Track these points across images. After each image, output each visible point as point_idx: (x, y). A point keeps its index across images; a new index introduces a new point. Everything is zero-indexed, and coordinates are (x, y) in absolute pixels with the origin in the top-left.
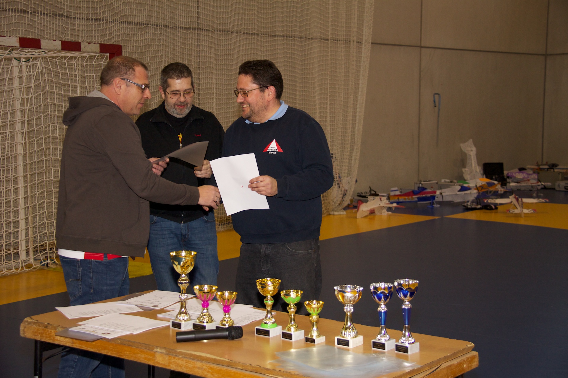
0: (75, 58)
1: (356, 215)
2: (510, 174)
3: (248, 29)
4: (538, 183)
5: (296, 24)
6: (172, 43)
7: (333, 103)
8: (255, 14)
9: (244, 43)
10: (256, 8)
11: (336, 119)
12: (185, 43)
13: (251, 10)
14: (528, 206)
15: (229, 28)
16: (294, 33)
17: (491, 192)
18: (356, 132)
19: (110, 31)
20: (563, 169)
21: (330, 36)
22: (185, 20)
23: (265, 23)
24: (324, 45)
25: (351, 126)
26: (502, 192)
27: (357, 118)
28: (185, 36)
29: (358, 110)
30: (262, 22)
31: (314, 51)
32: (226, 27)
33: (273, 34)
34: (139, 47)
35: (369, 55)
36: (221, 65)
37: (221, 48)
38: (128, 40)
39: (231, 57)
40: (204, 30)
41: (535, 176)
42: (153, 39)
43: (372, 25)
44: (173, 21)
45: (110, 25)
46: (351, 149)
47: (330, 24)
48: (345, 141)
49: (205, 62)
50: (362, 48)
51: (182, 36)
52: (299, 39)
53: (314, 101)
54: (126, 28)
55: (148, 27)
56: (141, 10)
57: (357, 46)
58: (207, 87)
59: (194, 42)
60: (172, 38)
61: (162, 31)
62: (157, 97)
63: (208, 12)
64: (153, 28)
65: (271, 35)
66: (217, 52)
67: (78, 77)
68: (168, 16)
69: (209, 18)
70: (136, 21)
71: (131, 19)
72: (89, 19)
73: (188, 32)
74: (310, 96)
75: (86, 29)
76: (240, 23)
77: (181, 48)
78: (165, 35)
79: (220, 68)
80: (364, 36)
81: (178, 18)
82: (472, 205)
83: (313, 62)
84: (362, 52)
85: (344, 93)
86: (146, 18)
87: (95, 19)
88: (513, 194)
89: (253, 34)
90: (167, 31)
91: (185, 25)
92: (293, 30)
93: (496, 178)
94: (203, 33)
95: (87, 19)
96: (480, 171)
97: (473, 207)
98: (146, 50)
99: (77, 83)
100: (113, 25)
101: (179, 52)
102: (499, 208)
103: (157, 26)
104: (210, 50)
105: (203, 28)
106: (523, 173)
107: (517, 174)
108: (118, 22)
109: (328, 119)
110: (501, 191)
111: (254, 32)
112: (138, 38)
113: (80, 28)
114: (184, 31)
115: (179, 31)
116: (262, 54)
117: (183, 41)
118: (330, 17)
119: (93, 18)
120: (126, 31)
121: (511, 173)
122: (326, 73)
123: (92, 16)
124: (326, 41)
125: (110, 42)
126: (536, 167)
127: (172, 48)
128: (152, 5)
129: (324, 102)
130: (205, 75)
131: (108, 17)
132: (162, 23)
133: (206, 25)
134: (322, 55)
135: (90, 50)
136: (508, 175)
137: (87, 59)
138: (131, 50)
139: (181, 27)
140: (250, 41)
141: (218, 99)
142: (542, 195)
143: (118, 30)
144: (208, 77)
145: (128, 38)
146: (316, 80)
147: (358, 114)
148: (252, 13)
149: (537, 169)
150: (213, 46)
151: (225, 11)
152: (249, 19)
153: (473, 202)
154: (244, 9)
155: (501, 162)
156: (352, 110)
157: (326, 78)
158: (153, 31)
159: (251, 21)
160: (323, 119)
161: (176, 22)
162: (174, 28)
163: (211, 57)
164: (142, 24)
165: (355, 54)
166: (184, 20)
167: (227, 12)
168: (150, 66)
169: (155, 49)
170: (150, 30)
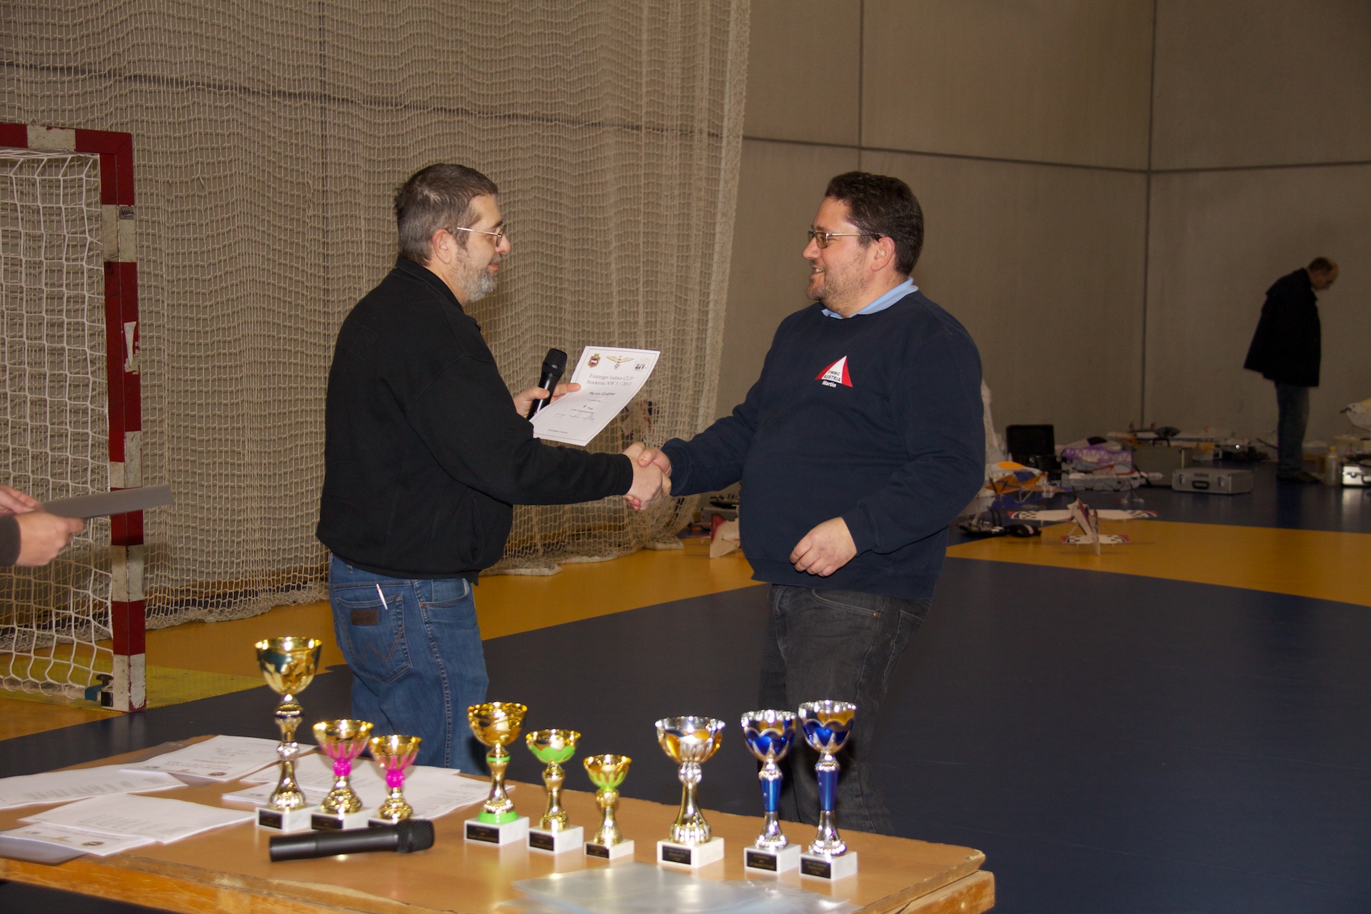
0: (13, 163)
1: (709, 549)
2: (1068, 451)
3: (446, 98)
4: (1132, 472)
5: (563, 89)
6: (258, 131)
7: (652, 281)
8: (462, 63)
10: (465, 49)
11: (659, 319)
12: (291, 131)
13: (453, 52)
14: (1109, 527)
15: (398, 95)
16: (557, 112)
17: (1024, 494)
18: (708, 351)
19: (101, 98)
20: (1190, 440)
21: (643, 119)
22: (289, 74)
23: (487, 85)
24: (630, 140)
25: (695, 336)
26: (1051, 495)
27: (711, 315)
28: (290, 114)
29: (712, 297)
30: (479, 83)
31: (606, 154)
32: (391, 93)
33: (507, 113)
34: (175, 138)
35: (739, 165)
36: (379, 185)
37: (379, 144)
38: (148, 122)
39: (404, 167)
40: (339, 99)
41: (1126, 456)
42: (211, 120)
43: (744, 94)
44: (260, 77)
45: (100, 85)
46: (695, 391)
47: (644, 90)
48: (681, 373)
49: (340, 178)
50: (721, 147)
51: (282, 114)
52: (570, 126)
53: (606, 275)
54: (141, 91)
55: (198, 89)
56: (180, 48)
57: (709, 144)
58: (345, 238)
59: (313, 130)
60: (258, 118)
61: (232, 101)
62: (220, 262)
63: (346, 57)
64: (209, 92)
65: (502, 114)
66: (370, 155)
67: (22, 212)
68: (248, 64)
69: (351, 71)
70: (167, 74)
71: (154, 70)
72: (48, 68)
73: (298, 105)
74: (597, 263)
75: (41, 92)
76: (425, 85)
77: (280, 142)
78: (241, 111)
79: (376, 192)
80: (726, 119)
81: (274, 70)
82: (980, 526)
83: (603, 180)
84: (721, 158)
85: (678, 257)
86: (191, 68)
87: (62, 69)
88: (1075, 500)
89: (458, 112)
90: (245, 100)
91: (289, 88)
92: (555, 103)
93: (1036, 462)
94: (334, 107)
95: (42, 69)
96: (999, 446)
97: (984, 529)
98: (193, 147)
99: (18, 226)
100: (108, 84)
101: (275, 152)
102: (1045, 531)
103: (220, 88)
104: (353, 149)
105: (336, 95)
106: (1098, 449)
107: (1085, 452)
108: (123, 78)
109: (641, 320)
110: (1048, 492)
111: (460, 106)
112: (174, 118)
113: (24, 89)
114: (287, 102)
115: (274, 102)
116: (479, 159)
117: (285, 125)
118: (644, 73)
119: (59, 65)
120: (142, 100)
121: (1071, 449)
122: (635, 207)
123: (54, 61)
124: (635, 131)
125: (102, 125)
126: (1128, 436)
127: (258, 143)
128: (207, 38)
129: (630, 276)
130: (341, 210)
131: (95, 63)
132: (232, 82)
133: (343, 87)
134: (626, 165)
135: (50, 146)
136: (1064, 455)
137: (44, 166)
138: (154, 147)
139: (279, 92)
140: (450, 128)
141: (373, 268)
142: (1141, 501)
143: (121, 96)
144: (347, 216)
145: (147, 116)
146: (611, 225)
147: (711, 305)
148: (455, 60)
149: (1130, 441)
150: (361, 138)
151: (388, 53)
152: (449, 74)
153: (983, 518)
154: (436, 50)
155: (1048, 423)
156: (697, 297)
157: (635, 221)
158: (210, 100)
159: (453, 80)
160: (628, 319)
161: (268, 79)
162: (263, 95)
163: (354, 166)
164: (182, 82)
165: (704, 163)
166: (286, 76)
167: (394, 57)
168: (203, 187)
169: (215, 145)
170: (204, 97)
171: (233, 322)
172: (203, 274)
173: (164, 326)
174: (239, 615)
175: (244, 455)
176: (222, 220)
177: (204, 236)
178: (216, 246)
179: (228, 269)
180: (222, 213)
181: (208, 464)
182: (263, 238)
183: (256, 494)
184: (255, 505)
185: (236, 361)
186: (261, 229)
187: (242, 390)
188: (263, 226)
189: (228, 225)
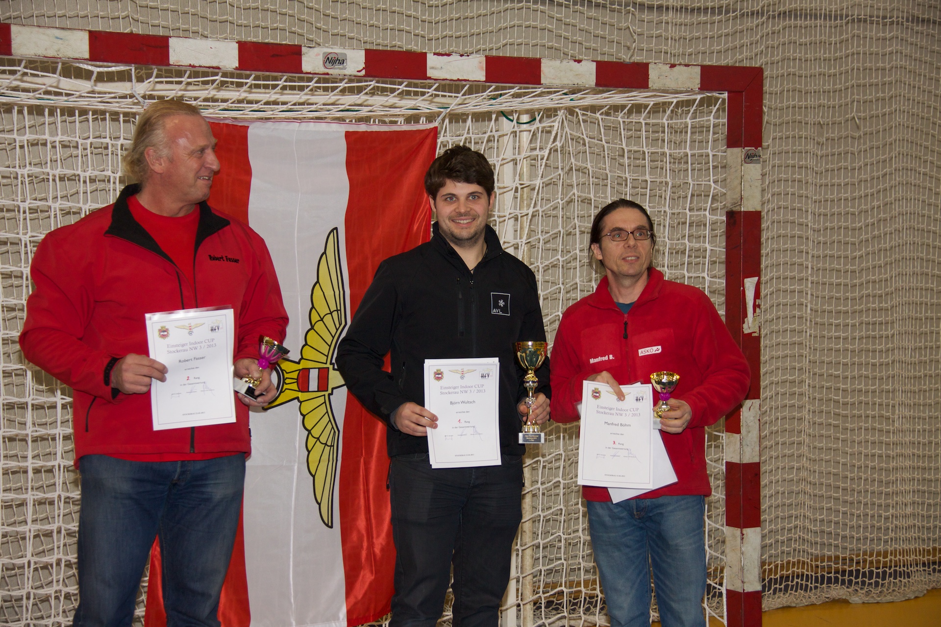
34: (830, 75)
42: (871, 54)
54: (795, 27)
55: (859, 20)
61: (897, 31)
62: (873, 208)
64: (872, 23)
70: (825, 7)
78: (907, 41)
90: (912, 29)
98: (849, 84)
103: (884, 17)
112: (830, 53)
120: (795, 36)
127: (925, 76)
138: (806, 85)
143: (773, 33)
158: (871, 32)
164: (841, 14)
168: (858, 127)
169: (874, 81)
170: (865, 30)
171: (886, 273)
172: (853, 222)
173: (807, 280)
174: (889, 598)
175: (893, 421)
176: (878, 162)
177: (856, 181)
178: (869, 191)
179: (882, 215)
180: (878, 155)
181: (853, 430)
182: (924, 180)
183: (908, 463)
184: (906, 475)
185: (887, 316)
186: (922, 170)
187: (893, 350)
188: (925, 168)
189: (884, 167)
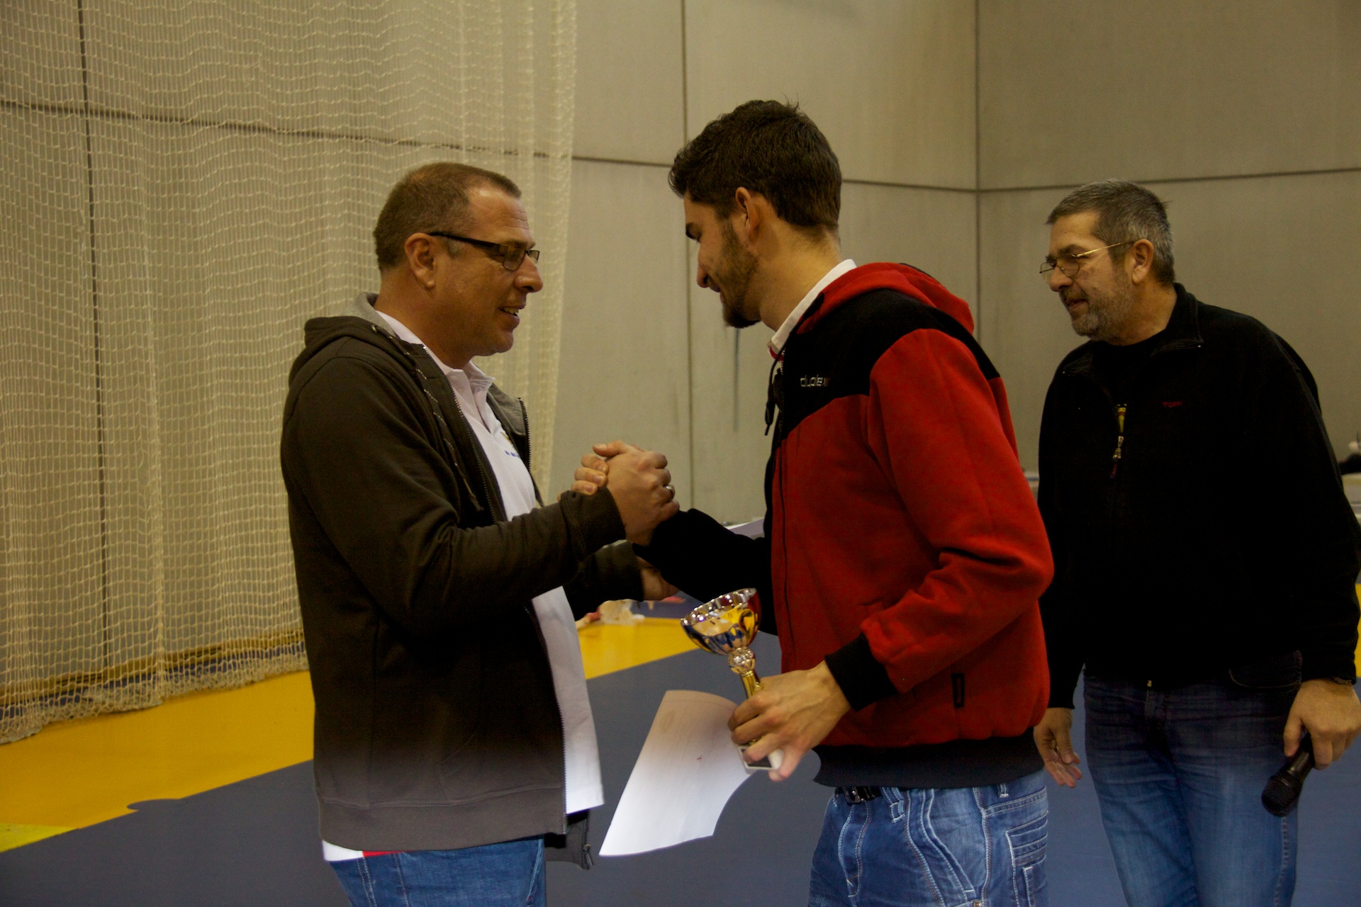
3: (239, 112)
5: (373, 100)
8: (257, 70)
9: (232, 151)
10: (261, 55)
15: (184, 107)
16: (367, 127)
22: (51, 81)
23: (287, 96)
28: (55, 130)
30: (278, 95)
32: (176, 105)
33: (311, 129)
35: (570, 187)
37: (162, 166)
47: (464, 102)
50: (549, 169)
51: (44, 130)
52: (382, 143)
57: (536, 164)
58: (126, 278)
60: (15, 135)
65: (305, 130)
66: (152, 179)
69: (126, 79)
76: (214, 96)
77: (43, 164)
79: (161, 224)
80: (554, 136)
81: (32, 76)
91: (52, 98)
92: (365, 118)
104: (132, 171)
111: (256, 121)
114: (51, 117)
115: (35, 116)
117: (48, 143)
118: (463, 83)
139: (40, 104)
140: (246, 147)
141: (160, 313)
148: (249, 66)
150: (141, 159)
151: (170, 58)
152: (243, 84)
154: (226, 55)
159: (247, 91)
161: (26, 87)
163: (134, 193)
165: (531, 185)
166: (48, 84)
167: (178, 63)
187: (4, 464)
188: (26, 265)
